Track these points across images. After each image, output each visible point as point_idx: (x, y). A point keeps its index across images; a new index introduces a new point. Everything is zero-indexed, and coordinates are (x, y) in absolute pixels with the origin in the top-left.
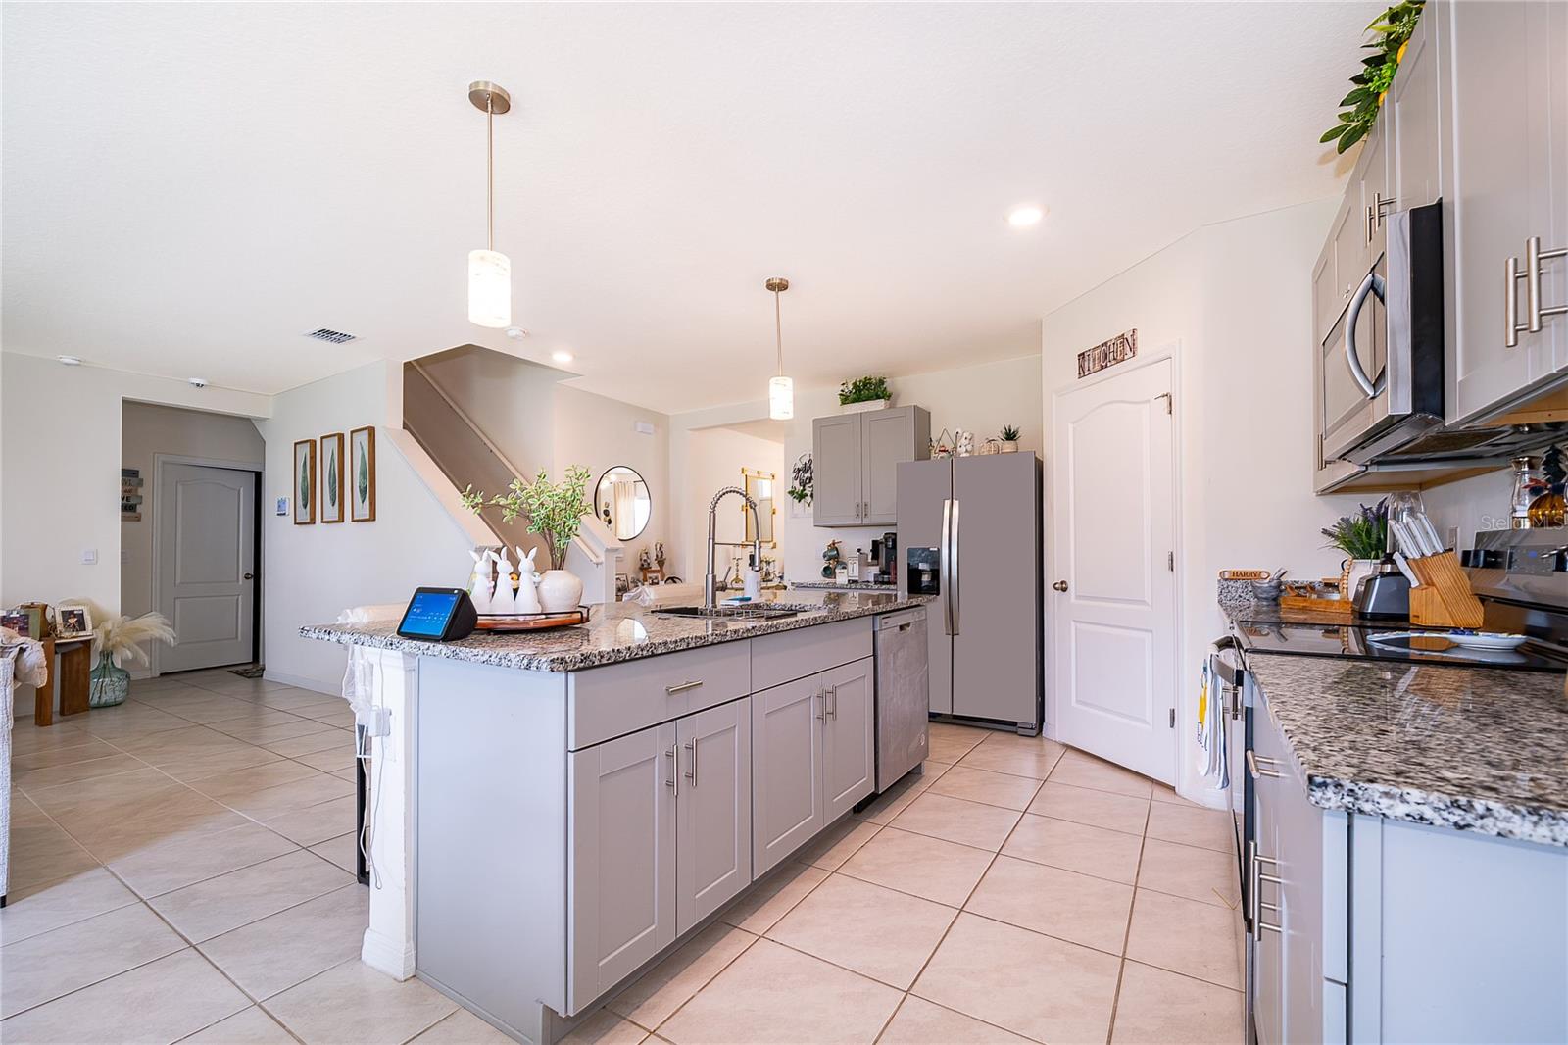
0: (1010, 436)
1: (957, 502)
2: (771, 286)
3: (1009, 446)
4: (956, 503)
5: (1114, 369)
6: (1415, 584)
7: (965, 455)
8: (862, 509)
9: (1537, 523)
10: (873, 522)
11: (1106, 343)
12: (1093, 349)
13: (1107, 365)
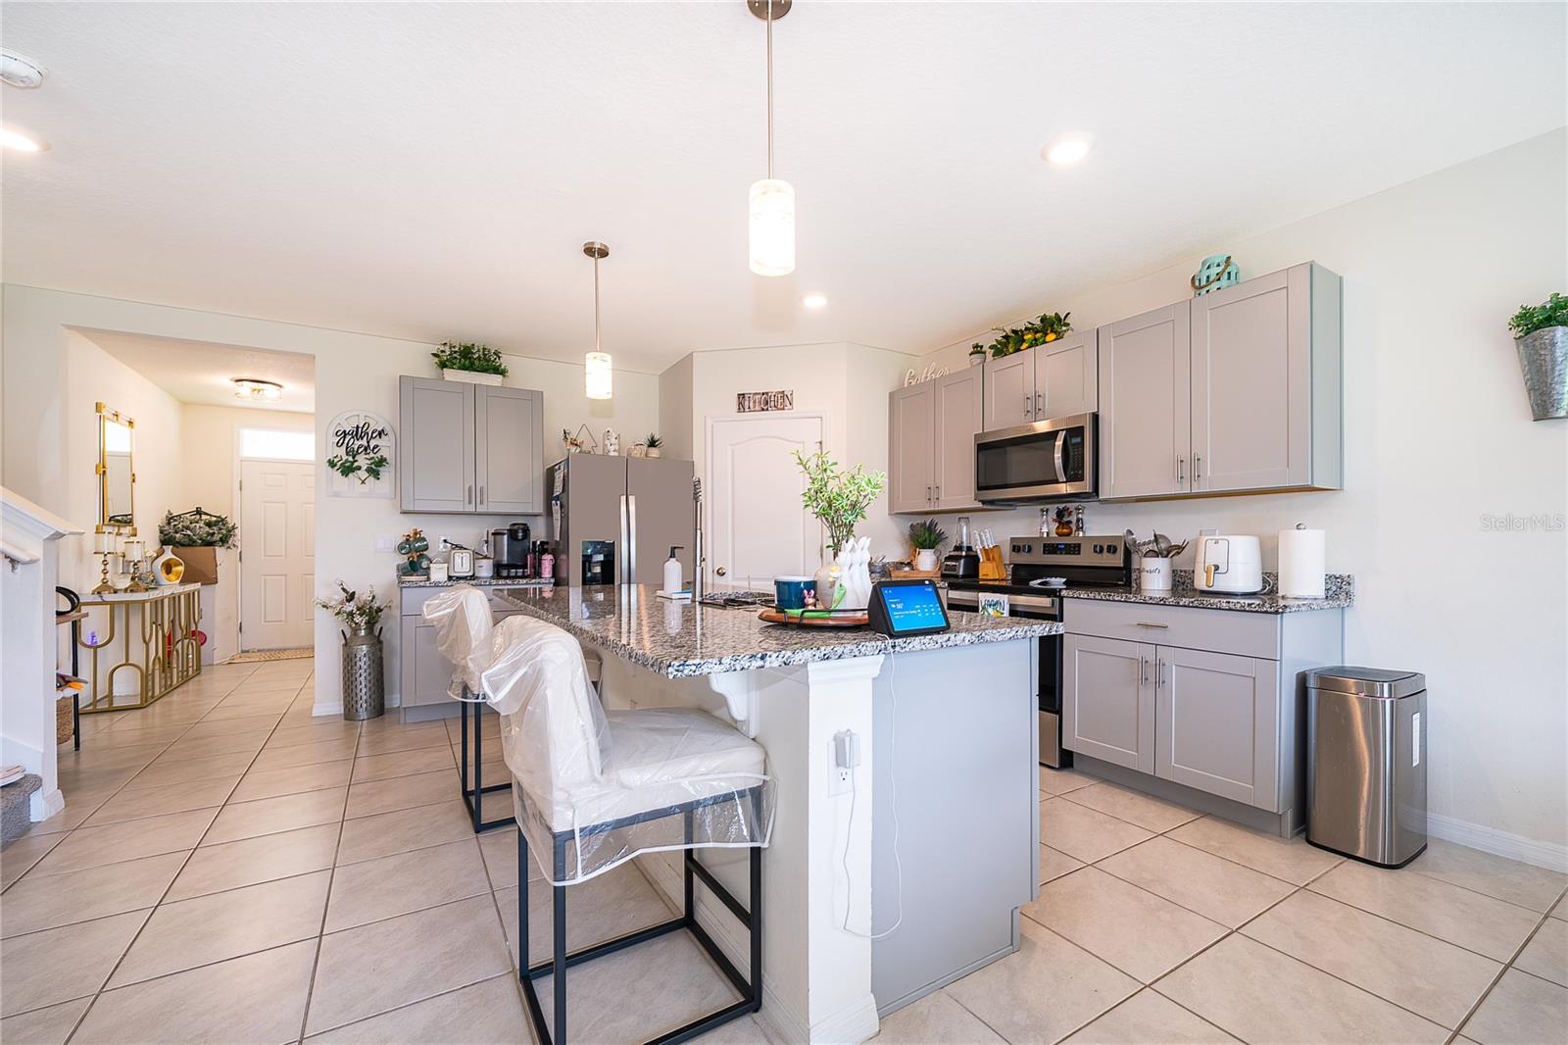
0: (652, 443)
1: (633, 497)
2: (589, 251)
3: (654, 452)
4: (632, 499)
5: (772, 414)
6: (981, 560)
7: (612, 454)
8: (474, 494)
9: (1060, 535)
10: (490, 510)
11: (767, 393)
12: (755, 394)
13: (767, 410)
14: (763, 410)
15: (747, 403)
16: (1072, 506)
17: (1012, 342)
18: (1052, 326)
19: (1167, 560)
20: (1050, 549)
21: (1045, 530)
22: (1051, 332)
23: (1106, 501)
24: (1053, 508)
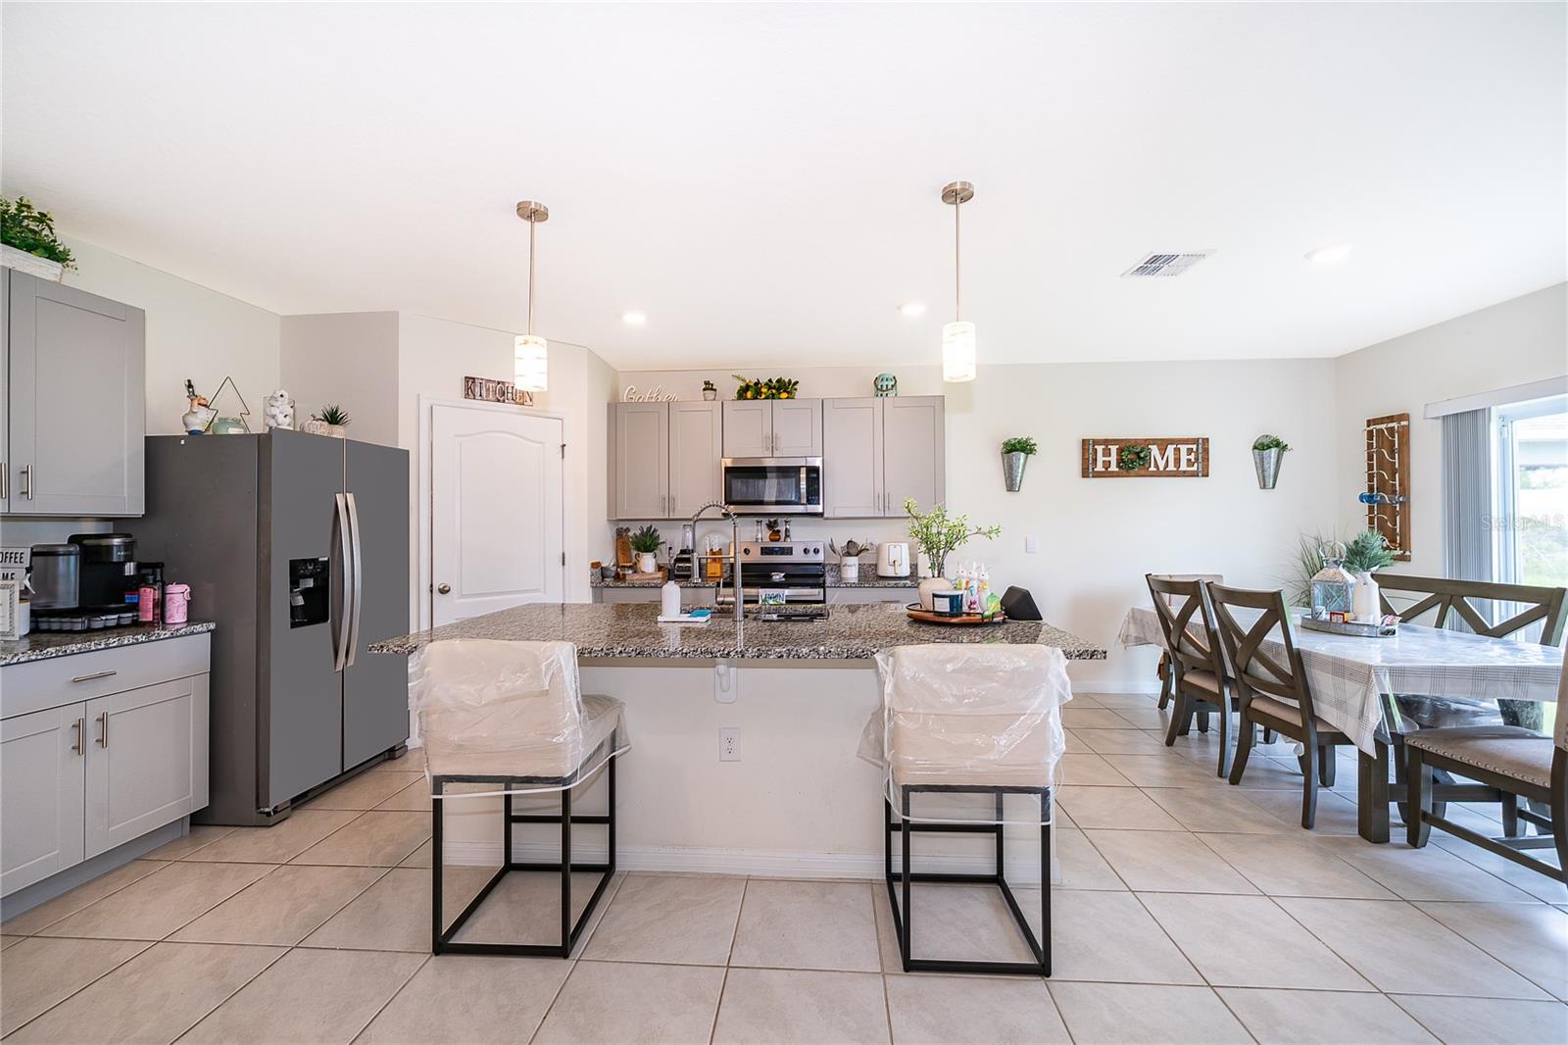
0: (335, 419)
5: (510, 407)
9: (773, 541)
10: (41, 511)
11: (503, 383)
12: (487, 380)
13: (504, 401)
14: (499, 401)
15: (477, 390)
16: (781, 520)
17: (750, 391)
18: (782, 388)
19: (856, 558)
20: (765, 551)
21: (760, 536)
22: (784, 391)
23: (827, 519)
24: (765, 521)
